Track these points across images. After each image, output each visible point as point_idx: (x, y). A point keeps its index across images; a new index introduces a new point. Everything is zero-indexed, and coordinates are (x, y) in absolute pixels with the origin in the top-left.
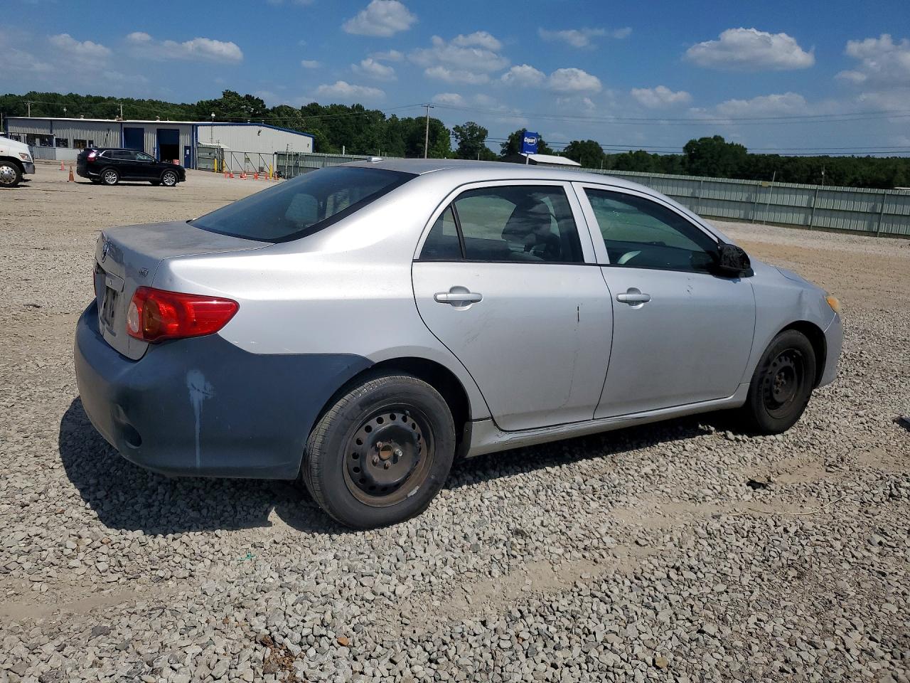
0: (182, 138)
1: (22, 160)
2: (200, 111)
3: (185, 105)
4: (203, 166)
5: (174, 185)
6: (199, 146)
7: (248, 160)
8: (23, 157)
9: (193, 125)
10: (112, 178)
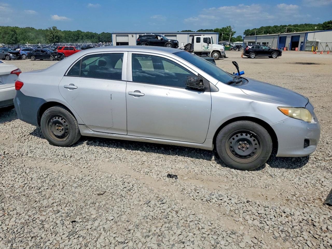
0: (300, 39)
1: (221, 51)
2: (325, 26)
3: (320, 24)
4: (307, 49)
5: (276, 58)
6: (307, 41)
7: (327, 46)
8: (221, 50)
9: (306, 33)
10: (253, 56)
